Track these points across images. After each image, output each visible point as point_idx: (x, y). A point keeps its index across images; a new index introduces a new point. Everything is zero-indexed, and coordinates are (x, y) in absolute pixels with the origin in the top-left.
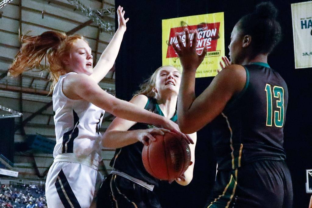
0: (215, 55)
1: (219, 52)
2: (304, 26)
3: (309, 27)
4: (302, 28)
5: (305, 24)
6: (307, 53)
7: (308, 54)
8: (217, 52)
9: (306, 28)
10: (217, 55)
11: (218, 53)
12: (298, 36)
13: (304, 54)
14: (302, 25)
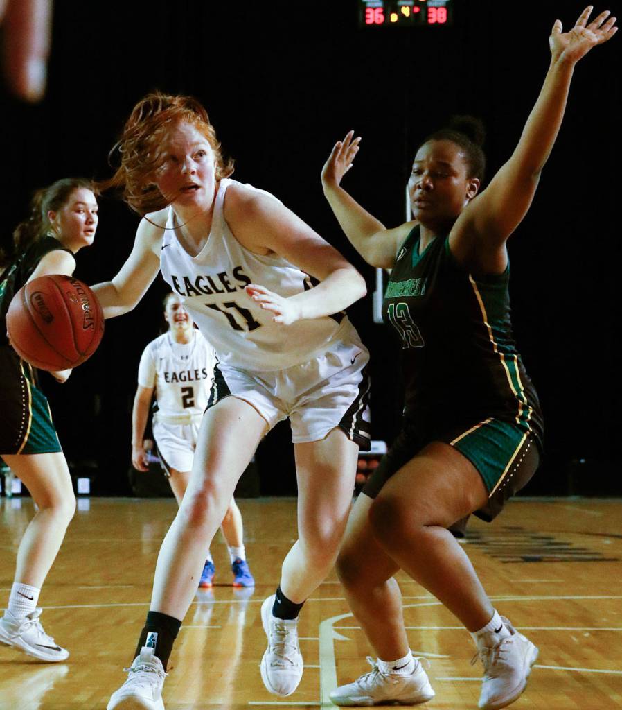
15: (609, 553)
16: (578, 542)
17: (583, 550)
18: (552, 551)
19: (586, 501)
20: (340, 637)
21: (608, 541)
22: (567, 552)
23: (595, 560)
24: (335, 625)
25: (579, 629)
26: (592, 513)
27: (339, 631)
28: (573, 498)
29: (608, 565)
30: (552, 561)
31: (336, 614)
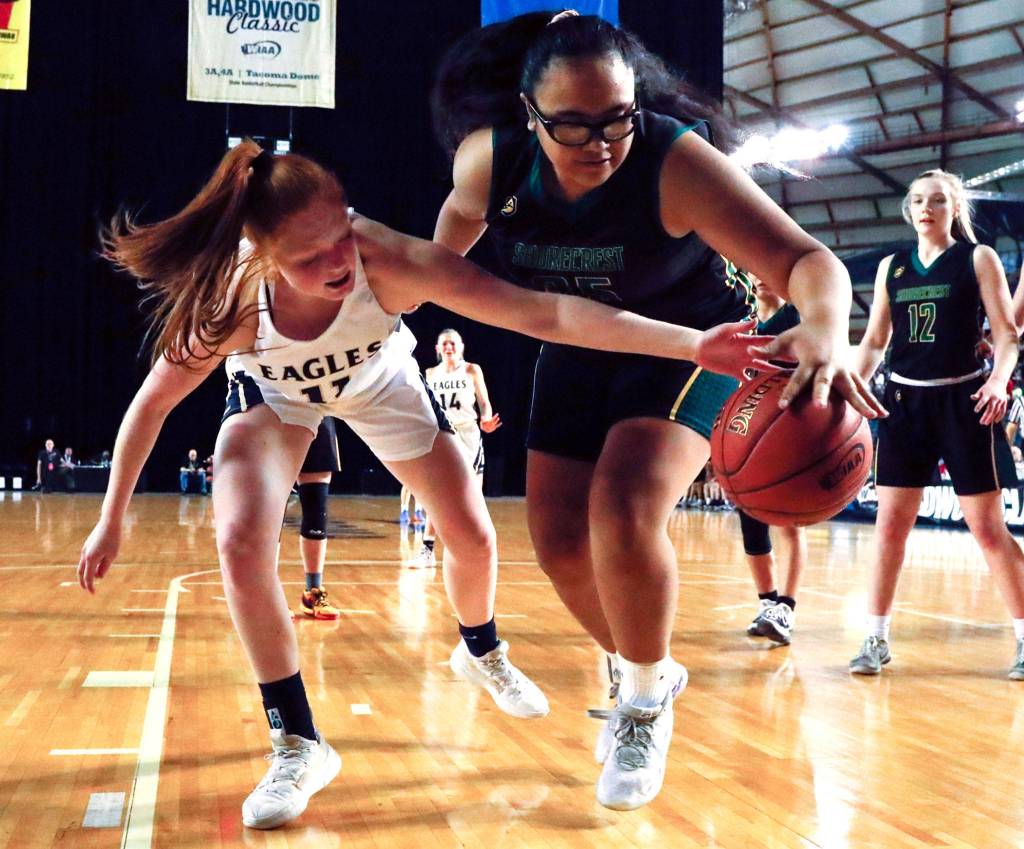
0: (6, 40)
1: (16, 33)
2: (214, 10)
3: (223, 14)
4: (210, 13)
5: (217, 6)
6: (214, 70)
7: (218, 71)
8: (11, 32)
9: (218, 13)
10: (10, 40)
11: (13, 36)
12: (198, 29)
13: (208, 70)
14: (210, 6)
15: (380, 533)
16: (361, 525)
17: (365, 531)
18: (343, 531)
19: (373, 497)
20: (184, 590)
21: (381, 525)
22: (353, 532)
23: (369, 537)
24: (183, 581)
25: (349, 584)
26: (374, 506)
27: (186, 587)
28: (364, 496)
29: (377, 541)
30: (341, 538)
31: (183, 574)
